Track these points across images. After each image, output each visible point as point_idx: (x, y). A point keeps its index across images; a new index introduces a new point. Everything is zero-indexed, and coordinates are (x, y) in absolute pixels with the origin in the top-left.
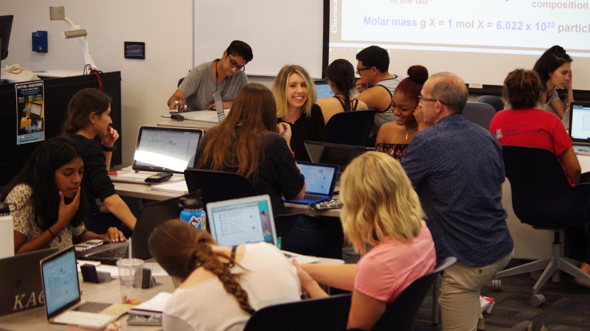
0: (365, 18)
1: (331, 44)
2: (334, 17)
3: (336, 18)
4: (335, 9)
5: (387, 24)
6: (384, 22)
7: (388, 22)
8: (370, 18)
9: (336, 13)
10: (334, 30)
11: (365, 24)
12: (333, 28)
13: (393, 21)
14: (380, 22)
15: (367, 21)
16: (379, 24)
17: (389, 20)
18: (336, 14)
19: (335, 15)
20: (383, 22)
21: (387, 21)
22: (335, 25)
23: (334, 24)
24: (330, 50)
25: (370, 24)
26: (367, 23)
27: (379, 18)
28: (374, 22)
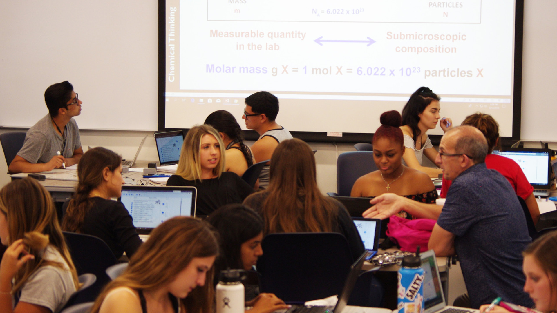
0: (208, 66)
1: (168, 94)
2: (171, 65)
3: (173, 66)
4: (171, 56)
5: (233, 72)
6: (230, 69)
7: (235, 69)
8: (213, 66)
9: (172, 60)
10: (171, 79)
11: (207, 72)
12: (169, 77)
13: (240, 68)
14: (225, 69)
15: (210, 68)
16: (223, 72)
17: (235, 67)
18: (174, 62)
19: (172, 63)
20: (228, 70)
21: (233, 68)
22: (172, 73)
23: (171, 72)
24: (167, 100)
25: (213, 72)
26: (210, 71)
27: (223, 66)
28: (218, 70)
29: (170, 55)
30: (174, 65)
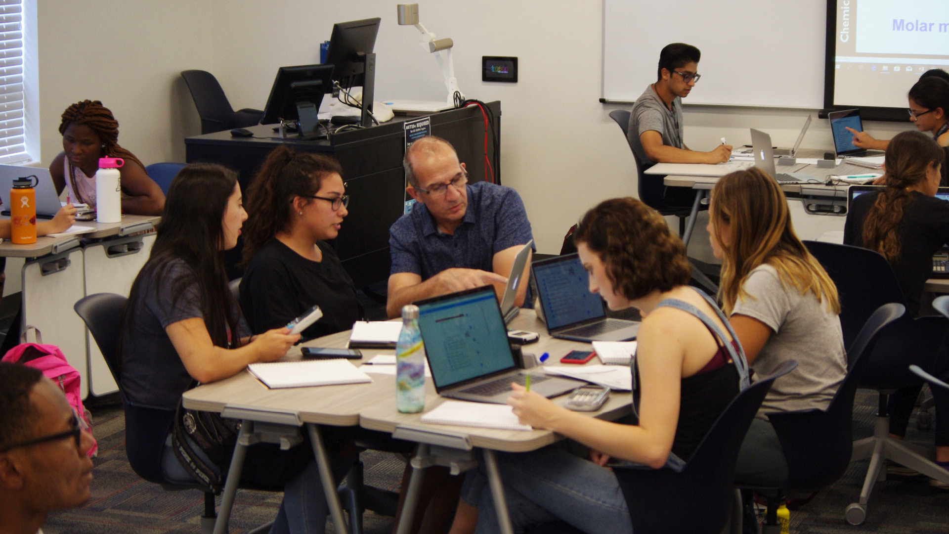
0: (895, 21)
1: (839, 59)
2: (844, 19)
3: (847, 21)
4: (845, 8)
5: (930, 30)
6: (925, 26)
7: (932, 26)
8: (902, 21)
9: (846, 13)
10: (844, 38)
11: (894, 29)
12: (841, 36)
13: (941, 25)
14: (919, 26)
15: (898, 25)
16: (917, 30)
17: (933, 24)
18: (848, 15)
19: (846, 17)
20: (923, 27)
21: (931, 25)
22: (846, 31)
23: (844, 29)
24: (837, 67)
25: (903, 29)
26: (898, 29)
27: (917, 21)
28: (910, 27)
29: (844, 6)
30: (848, 19)
